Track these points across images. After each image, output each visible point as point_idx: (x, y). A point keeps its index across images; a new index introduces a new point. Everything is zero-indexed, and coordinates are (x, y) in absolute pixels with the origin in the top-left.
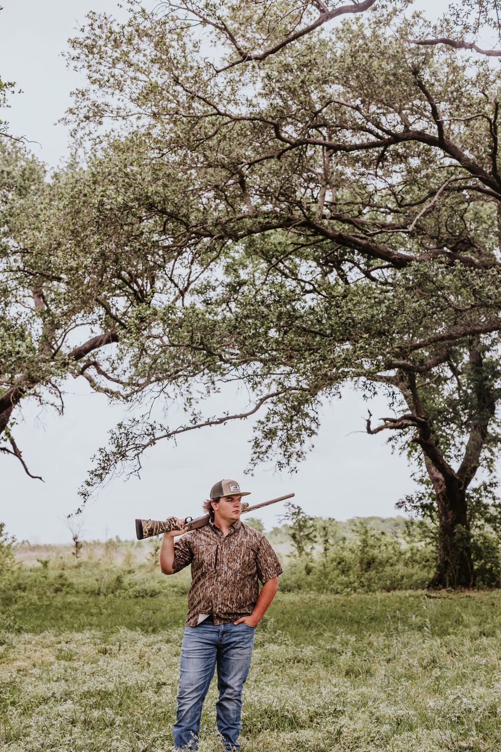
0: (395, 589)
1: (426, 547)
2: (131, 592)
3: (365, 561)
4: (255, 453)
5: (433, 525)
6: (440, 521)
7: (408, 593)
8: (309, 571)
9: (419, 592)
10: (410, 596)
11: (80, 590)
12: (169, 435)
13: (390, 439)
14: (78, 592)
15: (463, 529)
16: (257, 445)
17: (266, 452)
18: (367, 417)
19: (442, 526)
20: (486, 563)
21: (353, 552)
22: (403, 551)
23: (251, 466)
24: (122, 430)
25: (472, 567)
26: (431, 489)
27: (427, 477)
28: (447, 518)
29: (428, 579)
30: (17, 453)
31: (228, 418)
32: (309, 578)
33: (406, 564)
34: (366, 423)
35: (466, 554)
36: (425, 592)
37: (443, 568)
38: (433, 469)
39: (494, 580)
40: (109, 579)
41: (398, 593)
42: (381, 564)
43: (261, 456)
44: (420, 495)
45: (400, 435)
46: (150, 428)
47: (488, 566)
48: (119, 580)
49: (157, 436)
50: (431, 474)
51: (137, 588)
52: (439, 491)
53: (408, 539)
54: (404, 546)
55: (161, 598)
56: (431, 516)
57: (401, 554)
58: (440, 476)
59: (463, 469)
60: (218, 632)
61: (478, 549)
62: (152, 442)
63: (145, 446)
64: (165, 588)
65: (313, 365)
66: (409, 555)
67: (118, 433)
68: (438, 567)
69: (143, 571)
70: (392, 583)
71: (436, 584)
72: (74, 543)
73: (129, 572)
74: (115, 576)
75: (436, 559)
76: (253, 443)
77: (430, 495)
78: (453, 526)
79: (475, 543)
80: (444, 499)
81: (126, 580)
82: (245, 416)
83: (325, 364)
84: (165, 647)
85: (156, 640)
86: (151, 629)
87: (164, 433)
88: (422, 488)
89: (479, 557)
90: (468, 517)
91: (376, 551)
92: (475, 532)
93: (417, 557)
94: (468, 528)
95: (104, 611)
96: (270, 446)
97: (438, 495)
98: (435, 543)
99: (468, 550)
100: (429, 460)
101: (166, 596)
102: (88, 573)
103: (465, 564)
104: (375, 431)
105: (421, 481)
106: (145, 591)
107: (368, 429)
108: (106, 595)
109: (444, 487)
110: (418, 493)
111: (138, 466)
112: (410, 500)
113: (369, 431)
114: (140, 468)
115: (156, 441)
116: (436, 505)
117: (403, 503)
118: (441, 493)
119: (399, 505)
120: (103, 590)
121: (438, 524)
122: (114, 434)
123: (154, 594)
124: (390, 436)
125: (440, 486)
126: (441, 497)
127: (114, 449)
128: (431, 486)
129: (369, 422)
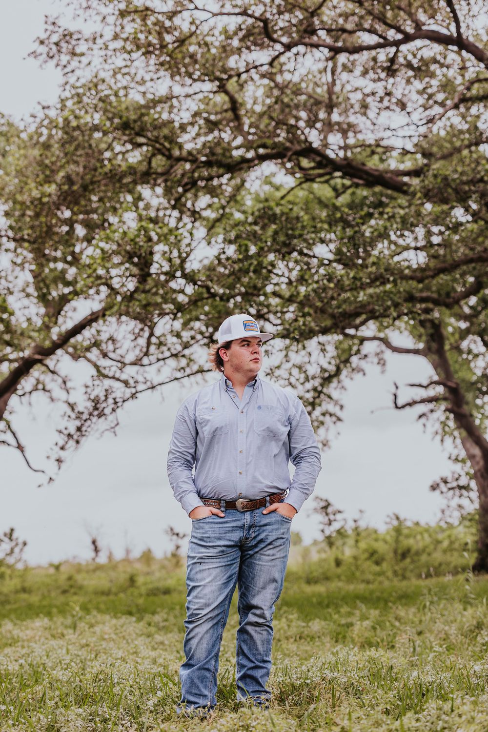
2: (143, 590)
3: (400, 551)
5: (471, 506)
6: (480, 501)
8: (338, 563)
12: (153, 388)
13: (420, 417)
14: (86, 593)
19: (482, 506)
21: (386, 542)
22: (441, 540)
24: (97, 383)
26: (468, 467)
27: (463, 454)
30: (20, 447)
32: (339, 571)
33: (445, 553)
34: (393, 397)
38: (468, 445)
42: (418, 553)
44: (456, 476)
45: (432, 411)
48: (132, 579)
49: (139, 389)
50: (467, 450)
51: (150, 586)
52: (477, 468)
56: (470, 498)
57: (438, 542)
58: (477, 451)
60: (242, 527)
62: (133, 396)
63: (124, 401)
66: (447, 543)
68: (479, 551)
74: (127, 576)
75: (476, 542)
77: (467, 474)
80: (482, 476)
81: (141, 580)
87: (148, 385)
88: (458, 468)
91: (411, 541)
93: (456, 545)
97: (475, 473)
98: (475, 526)
100: (464, 433)
104: (403, 407)
105: (457, 460)
106: (158, 589)
107: (395, 403)
108: (116, 594)
109: (482, 463)
110: (453, 473)
111: (116, 422)
112: (445, 482)
113: (397, 407)
114: (118, 424)
115: (138, 395)
116: (473, 484)
117: (438, 485)
118: (479, 470)
119: (434, 488)
120: (114, 590)
121: (477, 505)
122: (87, 387)
123: (167, 592)
124: (420, 413)
125: (478, 463)
126: (479, 474)
127: (90, 405)
128: (469, 463)
129: (395, 396)
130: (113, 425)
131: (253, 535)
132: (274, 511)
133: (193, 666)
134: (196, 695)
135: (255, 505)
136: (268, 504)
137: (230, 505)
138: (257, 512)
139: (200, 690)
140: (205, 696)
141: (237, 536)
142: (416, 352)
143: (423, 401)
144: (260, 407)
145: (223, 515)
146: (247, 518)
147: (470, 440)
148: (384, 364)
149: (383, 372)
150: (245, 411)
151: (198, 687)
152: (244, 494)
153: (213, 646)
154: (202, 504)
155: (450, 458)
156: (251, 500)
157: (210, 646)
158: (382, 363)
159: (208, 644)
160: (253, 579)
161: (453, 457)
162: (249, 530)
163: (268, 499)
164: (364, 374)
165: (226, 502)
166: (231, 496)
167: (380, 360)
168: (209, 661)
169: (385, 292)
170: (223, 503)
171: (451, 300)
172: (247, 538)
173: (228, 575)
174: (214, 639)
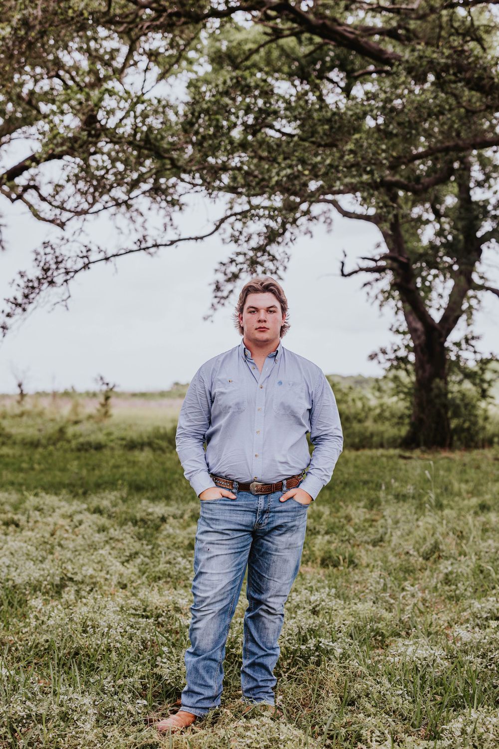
0: (364, 447)
1: (398, 404)
2: (74, 444)
4: (216, 297)
5: (408, 379)
6: (417, 375)
7: (380, 452)
9: (392, 452)
10: (382, 456)
11: (18, 441)
12: (107, 259)
13: (365, 285)
14: (14, 443)
15: (442, 384)
16: (218, 288)
17: (227, 297)
18: (342, 258)
19: (418, 380)
20: (464, 422)
22: (372, 407)
23: (211, 312)
24: (48, 250)
25: (449, 425)
26: (408, 340)
27: (404, 327)
28: (424, 371)
29: (400, 437)
31: (180, 240)
33: (375, 421)
34: (341, 265)
35: (443, 411)
36: (397, 451)
37: (417, 425)
38: (411, 318)
39: (472, 440)
40: (51, 429)
41: (368, 452)
43: (222, 301)
44: (396, 348)
45: (377, 280)
46: (84, 250)
47: (467, 425)
48: (62, 431)
49: (92, 259)
50: (409, 324)
51: (81, 440)
52: (417, 342)
53: (377, 394)
54: (373, 402)
55: (107, 452)
56: (407, 370)
57: (370, 409)
58: (419, 325)
59: (445, 318)
60: (255, 512)
61: (457, 407)
62: (86, 266)
63: (76, 272)
64: (112, 441)
65: (289, 171)
66: (378, 411)
67: (42, 253)
68: (412, 424)
69: (92, 421)
70: (361, 441)
71: (409, 443)
72: (18, 391)
73: (76, 423)
74: (57, 427)
75: (409, 416)
76: (214, 287)
77: (407, 346)
78: (431, 379)
79: (453, 399)
80: (423, 351)
81: (71, 431)
82: (202, 238)
83: (305, 170)
84: (91, 519)
85: (79, 509)
86: (81, 491)
87: (102, 256)
88: (398, 339)
89: (456, 414)
90: (446, 371)
92: (454, 388)
93: (387, 414)
94: (446, 383)
95: (36, 466)
96: (231, 291)
97: (415, 346)
98: (408, 399)
99: (446, 407)
100: (408, 307)
101: (112, 449)
102: (30, 422)
103: (441, 421)
104: (350, 275)
105: (398, 331)
106: (89, 444)
107: (342, 271)
108: (45, 447)
109: (423, 338)
110: (393, 344)
111: (67, 295)
112: (384, 352)
113: (343, 275)
114: (69, 297)
115: (90, 265)
116: (412, 357)
117: (376, 355)
118: (420, 345)
119: (372, 357)
120: (44, 441)
121: (413, 378)
122: (38, 254)
123: (99, 447)
124: (366, 281)
125: (419, 338)
126: (419, 349)
127: (39, 273)
128: (409, 336)
129: (343, 264)
130: (65, 297)
131: (266, 521)
132: (292, 498)
133: (199, 656)
134: (201, 685)
135: (270, 489)
136: (285, 489)
137: (244, 487)
138: (273, 497)
139: (205, 681)
140: (210, 687)
141: (248, 519)
142: (367, 218)
143: (368, 270)
144: (280, 383)
145: (234, 497)
146: (261, 503)
147: (414, 315)
148: (330, 224)
149: (329, 231)
150: (264, 386)
151: (203, 678)
152: (260, 477)
153: (220, 637)
154: (214, 485)
155: (391, 329)
156: (266, 484)
157: (217, 638)
158: (329, 222)
159: (215, 634)
160: (268, 569)
161: (394, 329)
162: (263, 515)
163: (285, 482)
164: (312, 237)
165: (239, 483)
166: (245, 479)
167: (327, 218)
168: (215, 652)
169: (362, 183)
170: (235, 485)
171: (420, 186)
172: (261, 524)
173: (237, 562)
174: (221, 629)
